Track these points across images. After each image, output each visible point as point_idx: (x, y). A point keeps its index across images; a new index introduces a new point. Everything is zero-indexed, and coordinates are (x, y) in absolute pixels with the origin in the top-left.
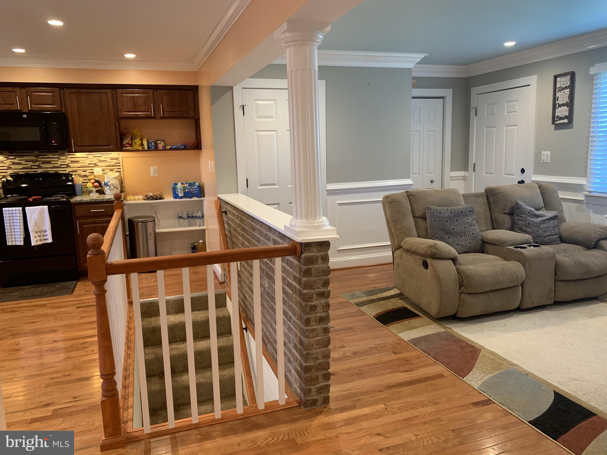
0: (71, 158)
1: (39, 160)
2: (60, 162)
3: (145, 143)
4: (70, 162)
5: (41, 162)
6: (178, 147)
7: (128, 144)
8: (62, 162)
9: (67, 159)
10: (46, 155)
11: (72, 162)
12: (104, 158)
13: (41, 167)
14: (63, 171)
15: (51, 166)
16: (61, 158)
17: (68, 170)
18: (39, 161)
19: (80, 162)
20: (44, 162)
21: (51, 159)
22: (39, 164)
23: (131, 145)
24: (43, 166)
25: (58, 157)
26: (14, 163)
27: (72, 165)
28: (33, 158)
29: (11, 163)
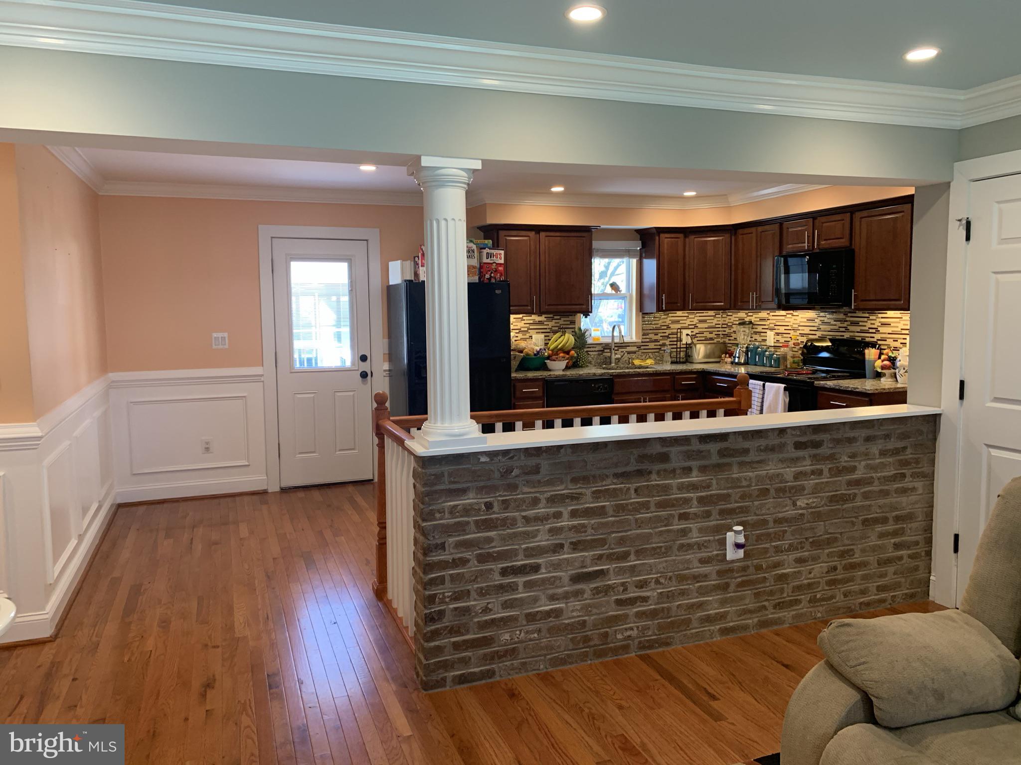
0: (882, 318)
1: (848, 319)
2: (868, 325)
4: (880, 324)
5: (849, 323)
8: (871, 324)
9: (878, 319)
10: (855, 313)
11: (883, 324)
13: (849, 330)
14: (871, 337)
15: (858, 329)
16: (871, 317)
17: (877, 337)
18: (847, 321)
19: (892, 325)
20: (852, 323)
21: (860, 319)
22: (847, 325)
24: (851, 328)
25: (867, 315)
26: (823, 323)
27: (881, 329)
28: (841, 316)
29: (820, 323)
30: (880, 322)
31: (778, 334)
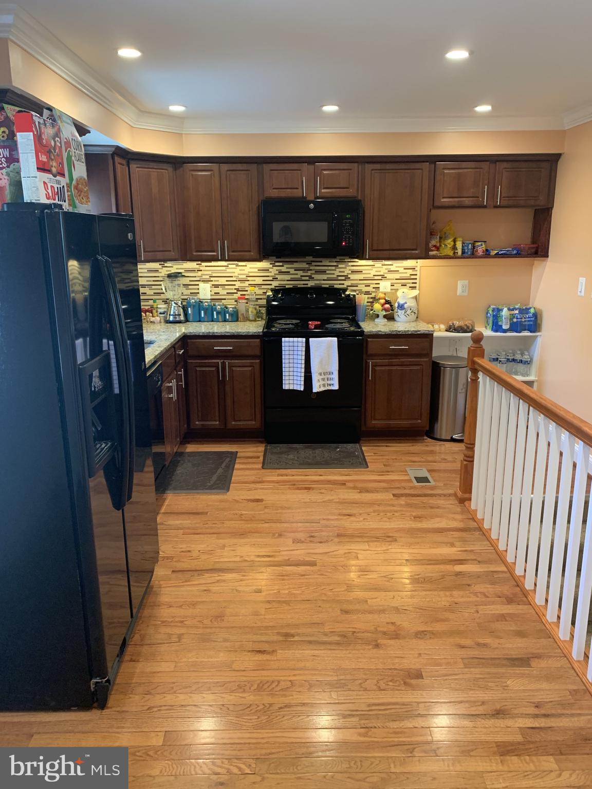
0: (352, 266)
1: (311, 268)
2: (337, 273)
3: (459, 245)
4: (350, 272)
5: (313, 272)
6: (508, 253)
7: (435, 246)
8: (340, 272)
9: (347, 267)
10: (321, 262)
11: (353, 272)
12: (396, 267)
13: (313, 278)
14: (340, 284)
15: (325, 277)
16: (340, 266)
17: (347, 283)
18: (311, 270)
19: (364, 272)
20: (317, 272)
21: (326, 268)
22: (311, 274)
23: (438, 249)
24: (316, 277)
25: (335, 264)
26: (281, 272)
27: (352, 277)
28: (304, 265)
29: (277, 272)
30: (350, 270)
31: (216, 286)
